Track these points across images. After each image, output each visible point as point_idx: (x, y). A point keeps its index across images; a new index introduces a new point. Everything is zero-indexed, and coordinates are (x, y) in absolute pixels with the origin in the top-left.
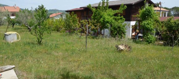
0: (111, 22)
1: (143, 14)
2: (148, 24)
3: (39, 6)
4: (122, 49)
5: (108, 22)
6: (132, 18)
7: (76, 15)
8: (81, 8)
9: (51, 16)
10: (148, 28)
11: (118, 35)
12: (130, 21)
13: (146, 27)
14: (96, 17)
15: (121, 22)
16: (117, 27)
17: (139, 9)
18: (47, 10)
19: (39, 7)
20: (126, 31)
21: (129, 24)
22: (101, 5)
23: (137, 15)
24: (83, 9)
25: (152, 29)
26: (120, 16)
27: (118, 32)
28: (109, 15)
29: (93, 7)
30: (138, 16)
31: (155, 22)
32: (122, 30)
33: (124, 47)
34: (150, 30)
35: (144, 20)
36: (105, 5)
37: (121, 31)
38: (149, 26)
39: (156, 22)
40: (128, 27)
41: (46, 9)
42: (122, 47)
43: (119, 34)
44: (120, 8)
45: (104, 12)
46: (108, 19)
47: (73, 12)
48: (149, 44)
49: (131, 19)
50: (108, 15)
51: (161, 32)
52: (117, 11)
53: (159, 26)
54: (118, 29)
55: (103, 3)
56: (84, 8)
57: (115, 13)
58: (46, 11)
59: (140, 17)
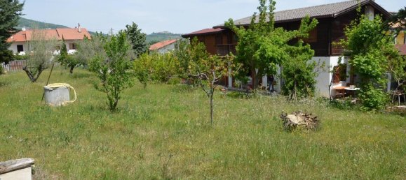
0: (281, 58)
1: (356, 38)
2: (368, 63)
3: (127, 26)
4: (296, 122)
5: (272, 59)
6: (333, 50)
7: (202, 43)
8: (215, 28)
9: (152, 48)
10: (368, 71)
11: (295, 88)
12: (329, 56)
13: (362, 69)
14: (245, 49)
15: (303, 60)
16: (293, 71)
17: (345, 27)
18: (144, 35)
19: (126, 29)
20: (315, 79)
21: (324, 63)
22: (257, 21)
23: (342, 41)
24: (219, 29)
25: (378, 75)
26: (304, 45)
27: (297, 83)
28: (277, 43)
29: (238, 26)
30: (343, 44)
31: (385, 59)
32: (306, 77)
33: (300, 119)
34: (372, 76)
35: (357, 53)
36: (267, 20)
37: (304, 79)
38: (370, 67)
39: (390, 58)
40: (321, 70)
41: (141, 32)
42: (294, 119)
43: (297, 86)
44: (302, 25)
45: (265, 36)
46: (273, 52)
47: (196, 37)
48: (369, 110)
49: (331, 51)
50: (273, 44)
51: (401, 81)
52: (295, 33)
53: (397, 67)
54: (296, 76)
55: (262, 16)
56: (221, 27)
57: (291, 37)
58: (141, 37)
59: (350, 46)
